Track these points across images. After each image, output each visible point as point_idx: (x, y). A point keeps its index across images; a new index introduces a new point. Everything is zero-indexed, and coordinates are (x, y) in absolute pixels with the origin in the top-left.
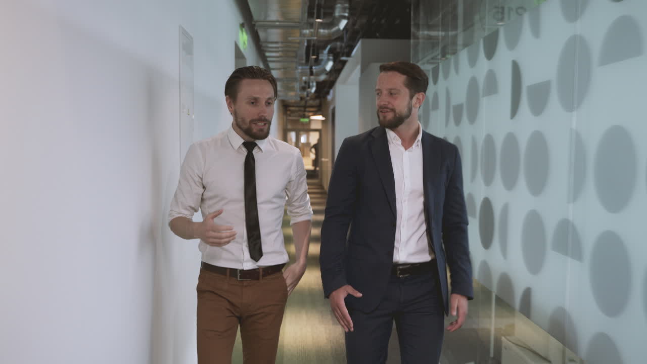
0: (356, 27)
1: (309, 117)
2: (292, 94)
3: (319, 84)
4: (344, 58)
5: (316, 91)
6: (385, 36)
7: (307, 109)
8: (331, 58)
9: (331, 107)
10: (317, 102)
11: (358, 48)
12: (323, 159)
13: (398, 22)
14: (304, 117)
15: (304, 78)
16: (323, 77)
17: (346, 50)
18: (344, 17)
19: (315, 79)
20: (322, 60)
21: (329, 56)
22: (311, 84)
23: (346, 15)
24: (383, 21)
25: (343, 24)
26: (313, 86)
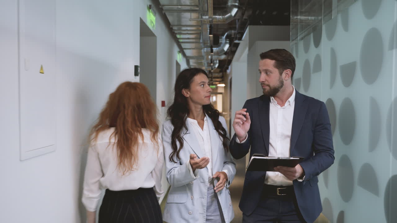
0: (245, 17)
3: (221, 62)
4: (237, 41)
6: (267, 22)
7: (214, 80)
8: (228, 41)
11: (247, 33)
13: (275, 13)
17: (238, 36)
18: (235, 6)
19: (218, 58)
20: (221, 43)
21: (226, 40)
23: (237, 4)
24: (264, 13)
25: (235, 11)
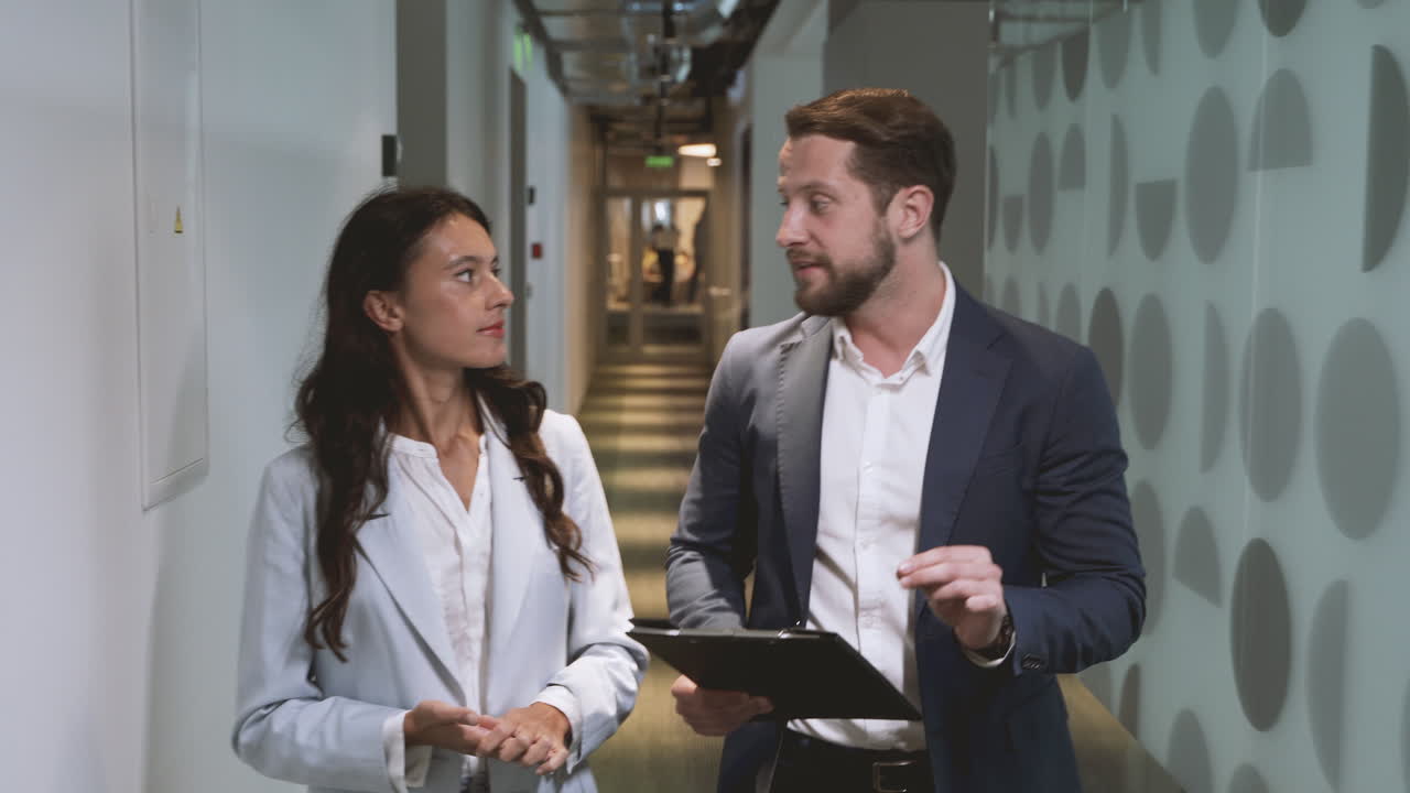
1: (672, 150)
2: (618, 87)
5: (690, 77)
9: (740, 127)
10: (698, 106)
12: (714, 291)
14: (660, 151)
15: (651, 38)
16: (712, 34)
22: (675, 54)
26: (681, 61)
